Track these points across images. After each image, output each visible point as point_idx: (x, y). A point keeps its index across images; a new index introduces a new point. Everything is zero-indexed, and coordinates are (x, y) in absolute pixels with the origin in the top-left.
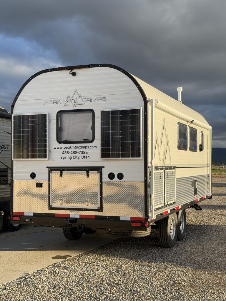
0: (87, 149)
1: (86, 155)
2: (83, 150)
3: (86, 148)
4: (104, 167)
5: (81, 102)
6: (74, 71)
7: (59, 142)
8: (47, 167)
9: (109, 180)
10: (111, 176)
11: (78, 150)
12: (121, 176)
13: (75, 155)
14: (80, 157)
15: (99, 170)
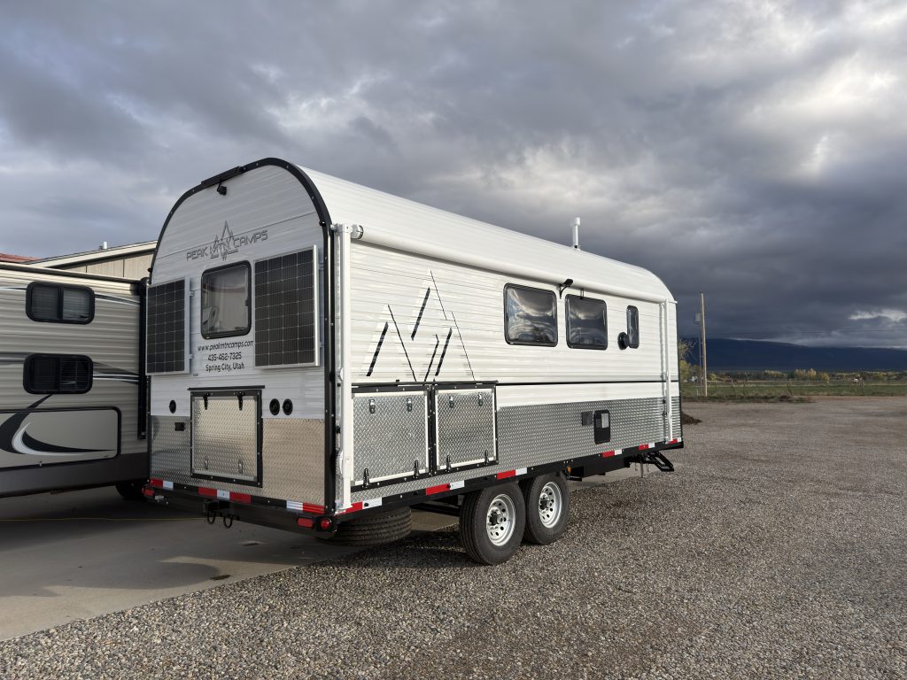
0: (241, 349)
1: (239, 362)
2: (236, 350)
3: (239, 345)
4: (263, 387)
5: (233, 248)
6: (224, 184)
7: (205, 336)
8: (190, 389)
9: (270, 415)
10: (274, 407)
11: (228, 351)
12: (288, 407)
13: (225, 362)
14: (232, 367)
15: (256, 392)
